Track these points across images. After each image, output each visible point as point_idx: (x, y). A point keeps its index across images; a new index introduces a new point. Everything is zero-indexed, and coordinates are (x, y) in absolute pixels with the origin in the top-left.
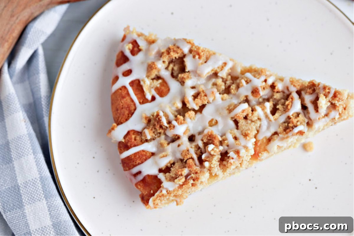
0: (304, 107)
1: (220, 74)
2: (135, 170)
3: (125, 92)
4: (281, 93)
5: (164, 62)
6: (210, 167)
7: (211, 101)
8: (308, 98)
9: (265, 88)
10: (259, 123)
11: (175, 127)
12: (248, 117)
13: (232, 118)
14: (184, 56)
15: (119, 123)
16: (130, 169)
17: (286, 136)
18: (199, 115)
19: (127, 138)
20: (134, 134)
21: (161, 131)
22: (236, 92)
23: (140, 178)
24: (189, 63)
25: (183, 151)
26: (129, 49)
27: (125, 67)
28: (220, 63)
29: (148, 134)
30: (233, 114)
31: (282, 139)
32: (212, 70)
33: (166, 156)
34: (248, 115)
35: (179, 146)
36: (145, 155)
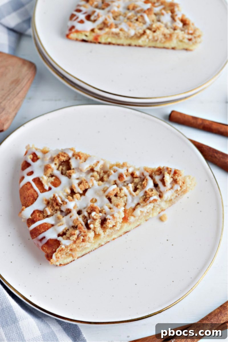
0: (156, 185)
1: (95, 169)
2: (40, 237)
3: (30, 186)
4: (139, 178)
5: (56, 164)
6: (95, 228)
7: (91, 187)
8: (157, 178)
9: (128, 176)
10: (125, 198)
11: (68, 203)
12: (118, 195)
13: (107, 196)
14: (70, 159)
15: (27, 206)
16: (37, 236)
17: (145, 204)
18: (83, 197)
19: (33, 216)
20: (38, 213)
21: (57, 207)
22: (107, 179)
23: (45, 241)
24: (73, 163)
25: (74, 220)
26: (31, 158)
27: (29, 170)
28: (95, 162)
29: (49, 211)
30: (106, 193)
31: (143, 206)
32: (90, 167)
33: (62, 225)
34: (117, 193)
35: (71, 217)
36: (47, 226)
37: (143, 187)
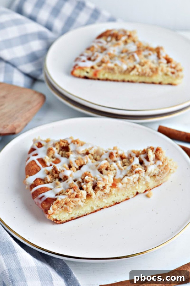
0: (141, 163)
1: (90, 152)
2: (40, 196)
3: (34, 163)
4: (127, 159)
5: (57, 149)
6: (87, 188)
7: (85, 163)
8: (142, 157)
9: (117, 157)
10: (115, 171)
11: (65, 171)
12: (108, 169)
13: (99, 170)
14: (69, 144)
15: (30, 175)
16: (37, 196)
17: (132, 174)
18: (79, 171)
19: (36, 182)
20: (40, 180)
21: (56, 175)
22: (100, 158)
23: (44, 199)
24: (71, 147)
25: (70, 184)
26: (36, 145)
27: (34, 152)
28: (90, 146)
29: (49, 178)
30: (98, 167)
31: (130, 176)
32: (85, 150)
33: (60, 187)
34: (108, 167)
35: (67, 182)
36: (47, 189)
37: (130, 162)
